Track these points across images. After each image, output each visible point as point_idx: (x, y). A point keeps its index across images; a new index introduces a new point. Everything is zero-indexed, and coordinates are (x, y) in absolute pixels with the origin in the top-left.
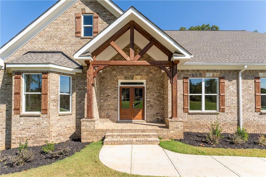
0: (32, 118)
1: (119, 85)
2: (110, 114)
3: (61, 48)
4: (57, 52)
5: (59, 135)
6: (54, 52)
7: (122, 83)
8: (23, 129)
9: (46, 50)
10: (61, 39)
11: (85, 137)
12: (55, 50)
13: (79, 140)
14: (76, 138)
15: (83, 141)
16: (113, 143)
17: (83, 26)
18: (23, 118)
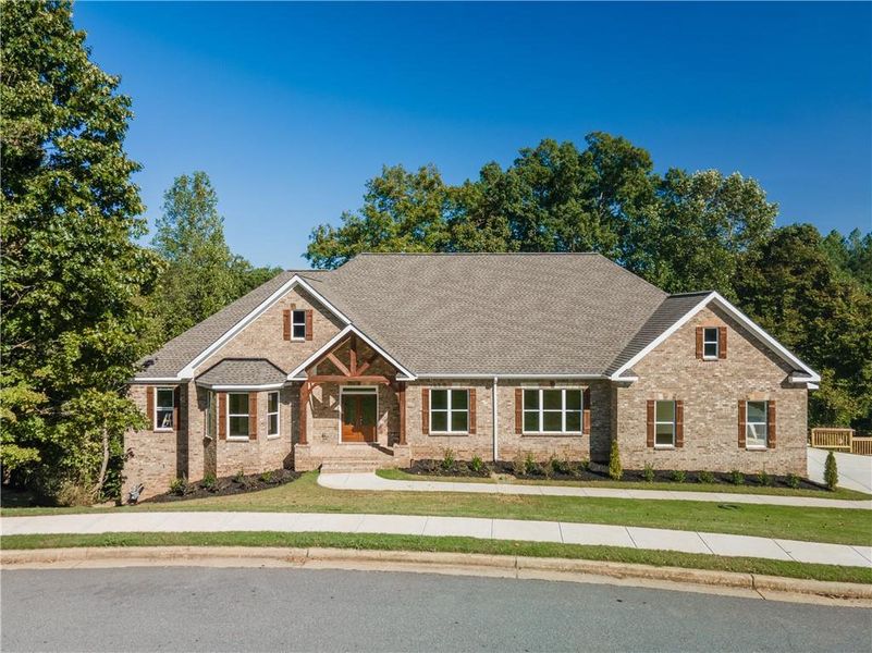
0: (239, 444)
1: (341, 392)
2: (327, 434)
3: (265, 355)
4: (261, 360)
5: (268, 463)
6: (257, 360)
7: (344, 390)
8: (230, 457)
9: (246, 356)
10: (266, 343)
11: (299, 466)
12: (258, 356)
13: (293, 468)
14: (289, 463)
15: (296, 470)
16: (330, 471)
17: (292, 324)
18: (228, 444)
